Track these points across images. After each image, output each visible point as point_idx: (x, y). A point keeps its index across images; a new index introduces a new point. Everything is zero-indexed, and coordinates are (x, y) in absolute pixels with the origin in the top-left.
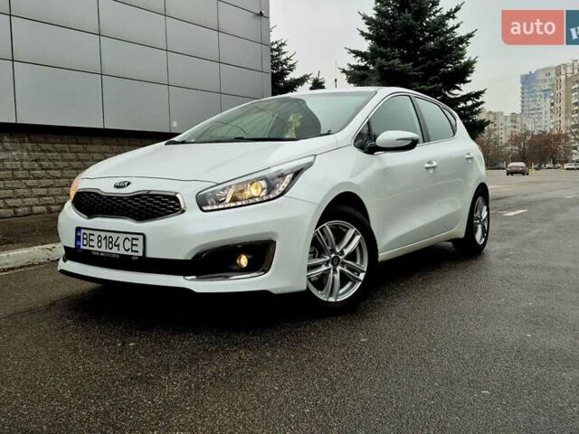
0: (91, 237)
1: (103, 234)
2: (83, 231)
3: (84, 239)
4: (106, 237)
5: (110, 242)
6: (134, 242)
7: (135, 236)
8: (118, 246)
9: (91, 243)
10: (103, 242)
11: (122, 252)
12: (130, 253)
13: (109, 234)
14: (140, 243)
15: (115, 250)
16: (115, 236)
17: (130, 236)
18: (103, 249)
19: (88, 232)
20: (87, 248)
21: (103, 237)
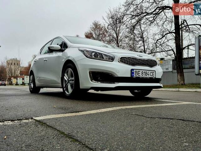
0: (139, 72)
1: (144, 71)
2: (135, 70)
3: (135, 73)
4: (145, 72)
5: (146, 74)
6: (153, 73)
7: (153, 72)
8: (149, 75)
9: (139, 74)
10: (144, 74)
11: (150, 76)
12: (152, 77)
13: (146, 71)
14: (154, 73)
15: (148, 76)
16: (148, 71)
17: (152, 72)
18: (144, 76)
19: (137, 71)
20: (137, 76)
21: (144, 72)
